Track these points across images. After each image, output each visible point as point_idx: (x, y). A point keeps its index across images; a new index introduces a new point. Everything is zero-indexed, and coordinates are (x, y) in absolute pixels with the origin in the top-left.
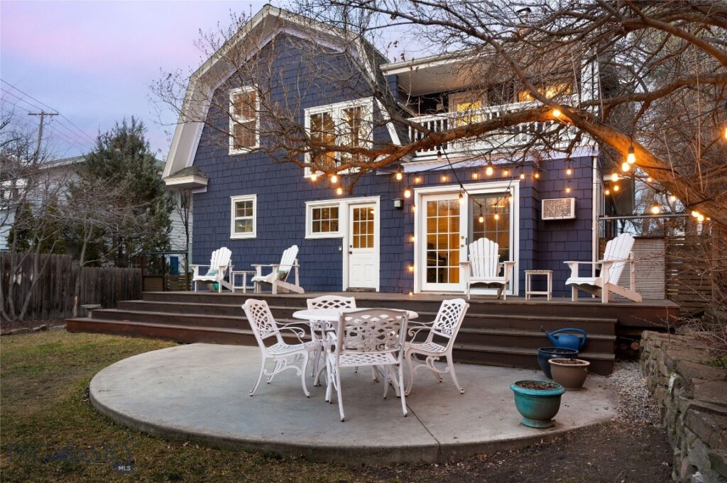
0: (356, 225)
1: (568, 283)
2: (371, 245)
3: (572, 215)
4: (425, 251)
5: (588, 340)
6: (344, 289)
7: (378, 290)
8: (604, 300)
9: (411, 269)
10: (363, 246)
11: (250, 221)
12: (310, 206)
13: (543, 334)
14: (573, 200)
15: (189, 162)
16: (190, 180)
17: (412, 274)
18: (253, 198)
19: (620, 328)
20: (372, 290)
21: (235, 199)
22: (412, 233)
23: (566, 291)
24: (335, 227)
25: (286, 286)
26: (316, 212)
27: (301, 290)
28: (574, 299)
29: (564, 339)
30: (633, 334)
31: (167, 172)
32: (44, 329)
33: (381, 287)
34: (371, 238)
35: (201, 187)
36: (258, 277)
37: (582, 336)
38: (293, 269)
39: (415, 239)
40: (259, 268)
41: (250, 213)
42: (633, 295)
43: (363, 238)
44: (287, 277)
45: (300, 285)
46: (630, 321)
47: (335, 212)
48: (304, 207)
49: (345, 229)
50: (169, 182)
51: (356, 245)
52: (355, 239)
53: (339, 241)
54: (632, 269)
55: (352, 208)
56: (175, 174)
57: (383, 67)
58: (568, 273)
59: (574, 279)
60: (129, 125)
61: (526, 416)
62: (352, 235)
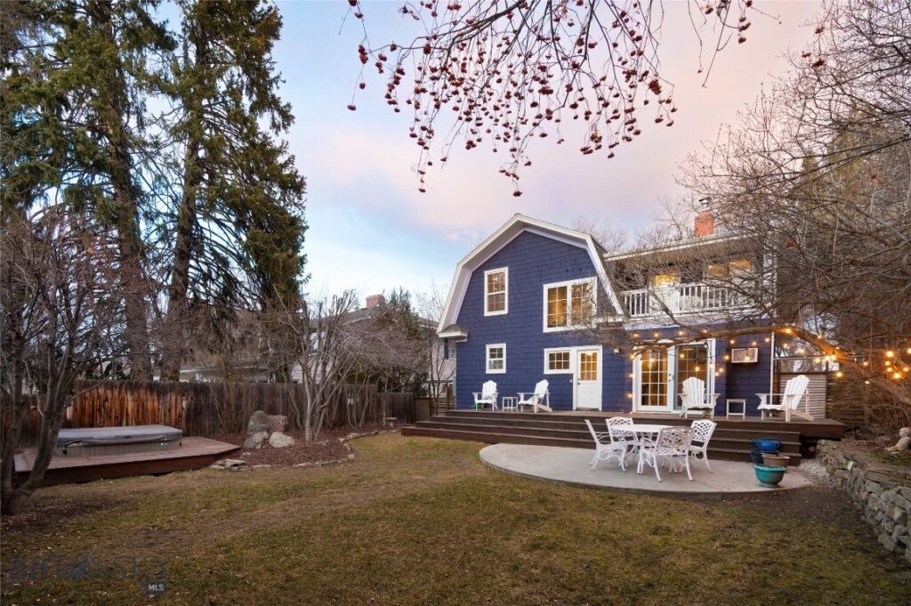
0: (583, 365)
1: (759, 408)
2: (594, 378)
3: (756, 360)
4: (640, 383)
5: (782, 445)
6: (574, 408)
7: (600, 409)
8: (788, 420)
9: (630, 396)
10: (589, 379)
11: (501, 362)
12: (547, 352)
13: (750, 441)
14: (756, 349)
15: (454, 321)
16: (458, 334)
17: (631, 400)
18: (503, 346)
19: (802, 438)
20: (596, 410)
21: (488, 347)
22: (631, 372)
23: (758, 413)
24: (567, 366)
25: (542, 407)
26: (552, 356)
27: (550, 410)
28: (763, 418)
29: (765, 444)
30: (809, 441)
31: (440, 329)
32: (377, 433)
33: (603, 408)
34: (595, 374)
35: (463, 338)
36: (522, 401)
37: (777, 442)
38: (545, 396)
39: (633, 376)
40: (522, 395)
41: (501, 356)
42: (808, 417)
43: (588, 374)
44: (542, 401)
45: (550, 406)
46: (808, 434)
47: (567, 356)
48: (543, 352)
49: (574, 367)
50: (441, 336)
51: (582, 378)
52: (582, 375)
53: (570, 376)
54: (807, 399)
55: (580, 353)
56: (445, 330)
57: (605, 255)
58: (758, 401)
59: (763, 405)
60: (398, 293)
61: (763, 482)
62: (580, 372)
